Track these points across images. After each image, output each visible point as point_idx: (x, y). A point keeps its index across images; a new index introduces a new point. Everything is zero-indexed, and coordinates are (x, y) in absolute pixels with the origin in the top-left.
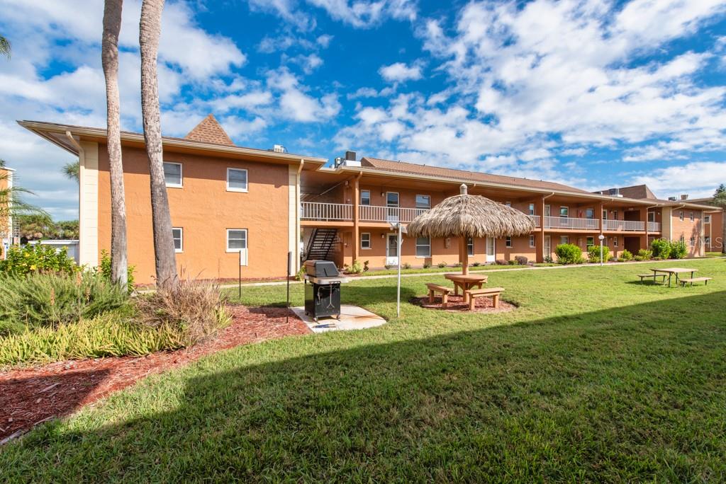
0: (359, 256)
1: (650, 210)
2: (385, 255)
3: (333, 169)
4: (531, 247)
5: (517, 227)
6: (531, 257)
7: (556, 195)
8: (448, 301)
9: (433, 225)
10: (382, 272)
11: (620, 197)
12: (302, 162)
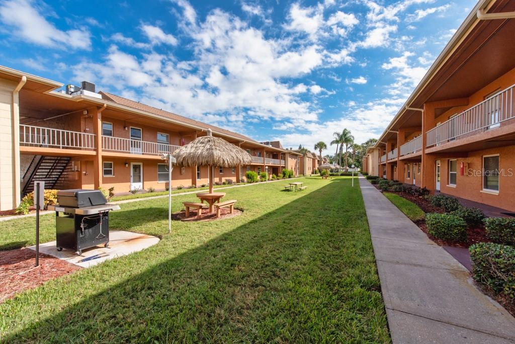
0: (103, 183)
1: (282, 154)
2: (130, 181)
3: (63, 94)
4: (233, 173)
5: (245, 160)
6: (234, 179)
7: (246, 143)
8: (202, 214)
9: (192, 157)
10: (128, 197)
11: (270, 146)
12: (24, 79)
